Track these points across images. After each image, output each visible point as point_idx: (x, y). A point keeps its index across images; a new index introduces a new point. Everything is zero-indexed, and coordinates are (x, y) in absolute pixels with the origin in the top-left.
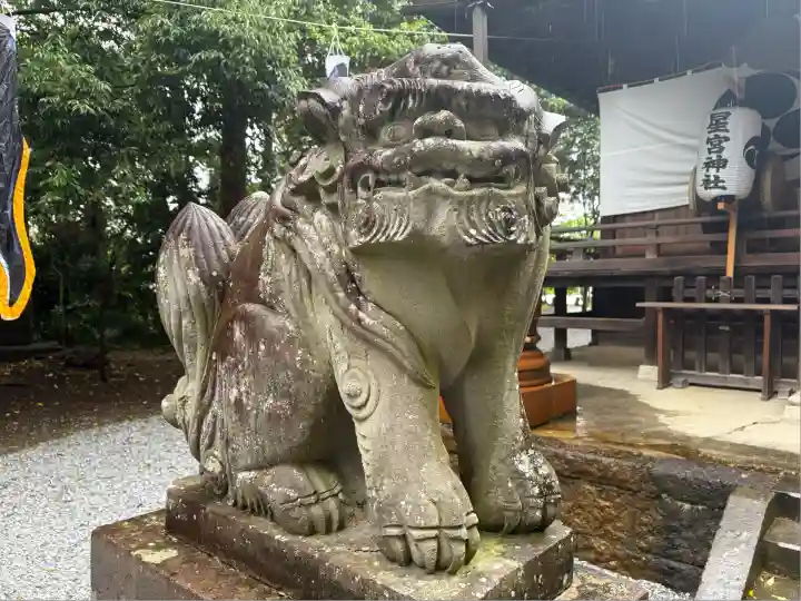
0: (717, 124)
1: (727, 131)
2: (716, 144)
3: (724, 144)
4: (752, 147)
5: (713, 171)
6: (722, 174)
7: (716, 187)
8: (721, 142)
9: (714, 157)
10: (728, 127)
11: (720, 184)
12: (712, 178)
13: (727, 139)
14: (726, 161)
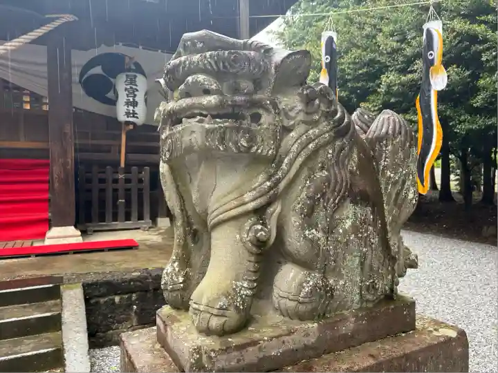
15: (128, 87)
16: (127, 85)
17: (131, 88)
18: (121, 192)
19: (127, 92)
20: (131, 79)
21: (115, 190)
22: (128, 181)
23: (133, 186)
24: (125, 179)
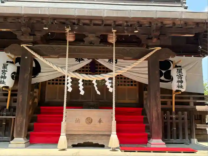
0: (5, 66)
1: (7, 69)
2: (4, 72)
3: (6, 72)
4: (13, 74)
5: (2, 79)
6: (5, 80)
7: (3, 83)
8: (5, 72)
9: (3, 75)
10: (7, 68)
11: (4, 83)
12: (2, 81)
13: (7, 71)
14: (6, 77)
15: (178, 74)
16: (177, 73)
17: (180, 74)
18: (174, 125)
19: (178, 77)
20: (180, 71)
21: (171, 123)
22: (177, 119)
23: (180, 121)
24: (176, 118)
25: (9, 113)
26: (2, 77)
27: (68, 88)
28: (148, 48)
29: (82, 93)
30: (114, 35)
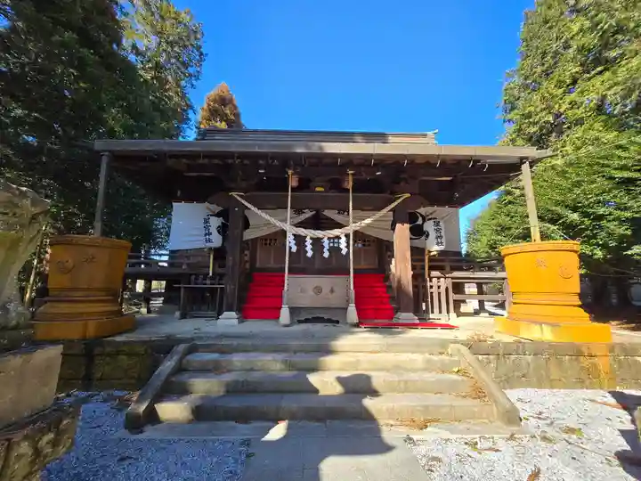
0: (206, 221)
1: (210, 224)
2: (207, 228)
3: (210, 228)
5: (208, 237)
6: (211, 237)
9: (207, 232)
10: (210, 222)
11: (211, 241)
12: (208, 239)
13: (210, 226)
14: (211, 233)
15: (436, 228)
16: (434, 227)
17: (438, 228)
19: (435, 231)
20: (437, 224)
25: (213, 281)
26: (206, 235)
27: (290, 248)
28: (394, 194)
29: (310, 254)
30: (350, 178)
